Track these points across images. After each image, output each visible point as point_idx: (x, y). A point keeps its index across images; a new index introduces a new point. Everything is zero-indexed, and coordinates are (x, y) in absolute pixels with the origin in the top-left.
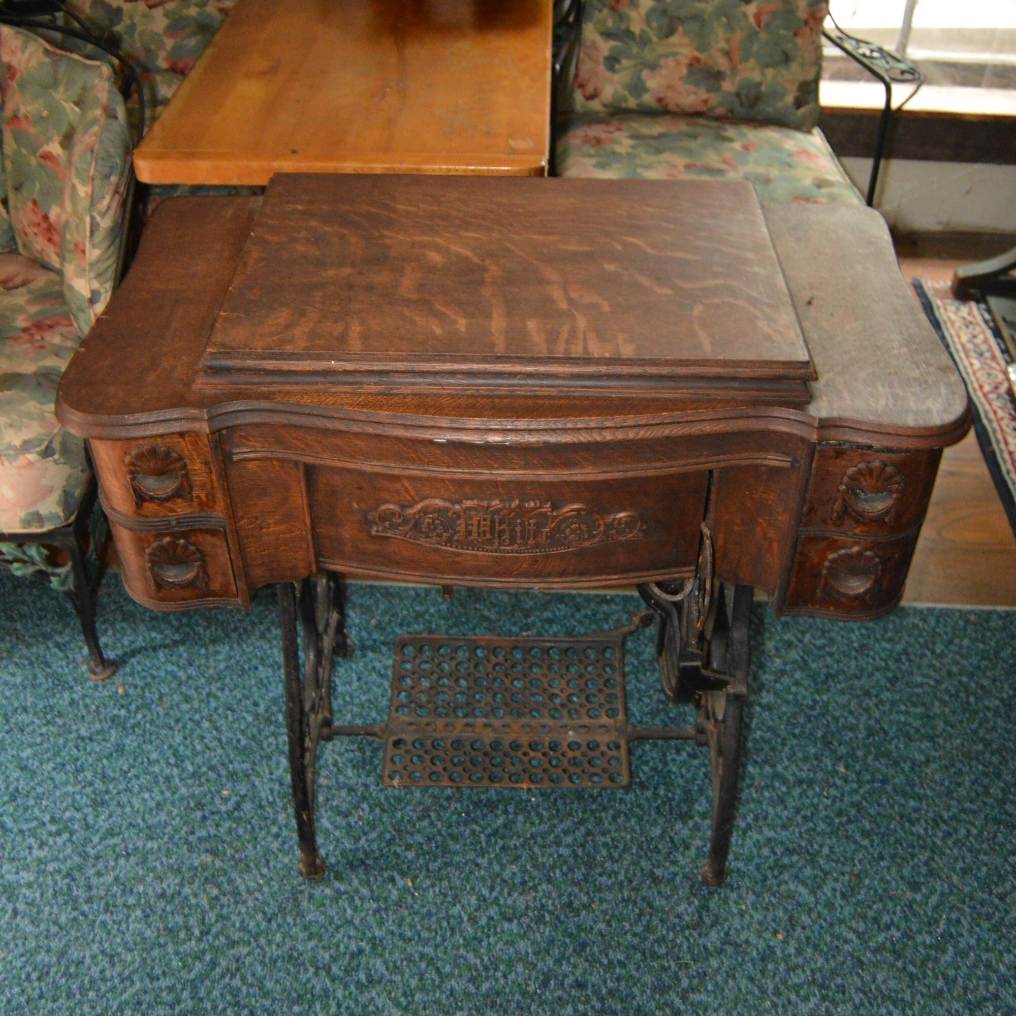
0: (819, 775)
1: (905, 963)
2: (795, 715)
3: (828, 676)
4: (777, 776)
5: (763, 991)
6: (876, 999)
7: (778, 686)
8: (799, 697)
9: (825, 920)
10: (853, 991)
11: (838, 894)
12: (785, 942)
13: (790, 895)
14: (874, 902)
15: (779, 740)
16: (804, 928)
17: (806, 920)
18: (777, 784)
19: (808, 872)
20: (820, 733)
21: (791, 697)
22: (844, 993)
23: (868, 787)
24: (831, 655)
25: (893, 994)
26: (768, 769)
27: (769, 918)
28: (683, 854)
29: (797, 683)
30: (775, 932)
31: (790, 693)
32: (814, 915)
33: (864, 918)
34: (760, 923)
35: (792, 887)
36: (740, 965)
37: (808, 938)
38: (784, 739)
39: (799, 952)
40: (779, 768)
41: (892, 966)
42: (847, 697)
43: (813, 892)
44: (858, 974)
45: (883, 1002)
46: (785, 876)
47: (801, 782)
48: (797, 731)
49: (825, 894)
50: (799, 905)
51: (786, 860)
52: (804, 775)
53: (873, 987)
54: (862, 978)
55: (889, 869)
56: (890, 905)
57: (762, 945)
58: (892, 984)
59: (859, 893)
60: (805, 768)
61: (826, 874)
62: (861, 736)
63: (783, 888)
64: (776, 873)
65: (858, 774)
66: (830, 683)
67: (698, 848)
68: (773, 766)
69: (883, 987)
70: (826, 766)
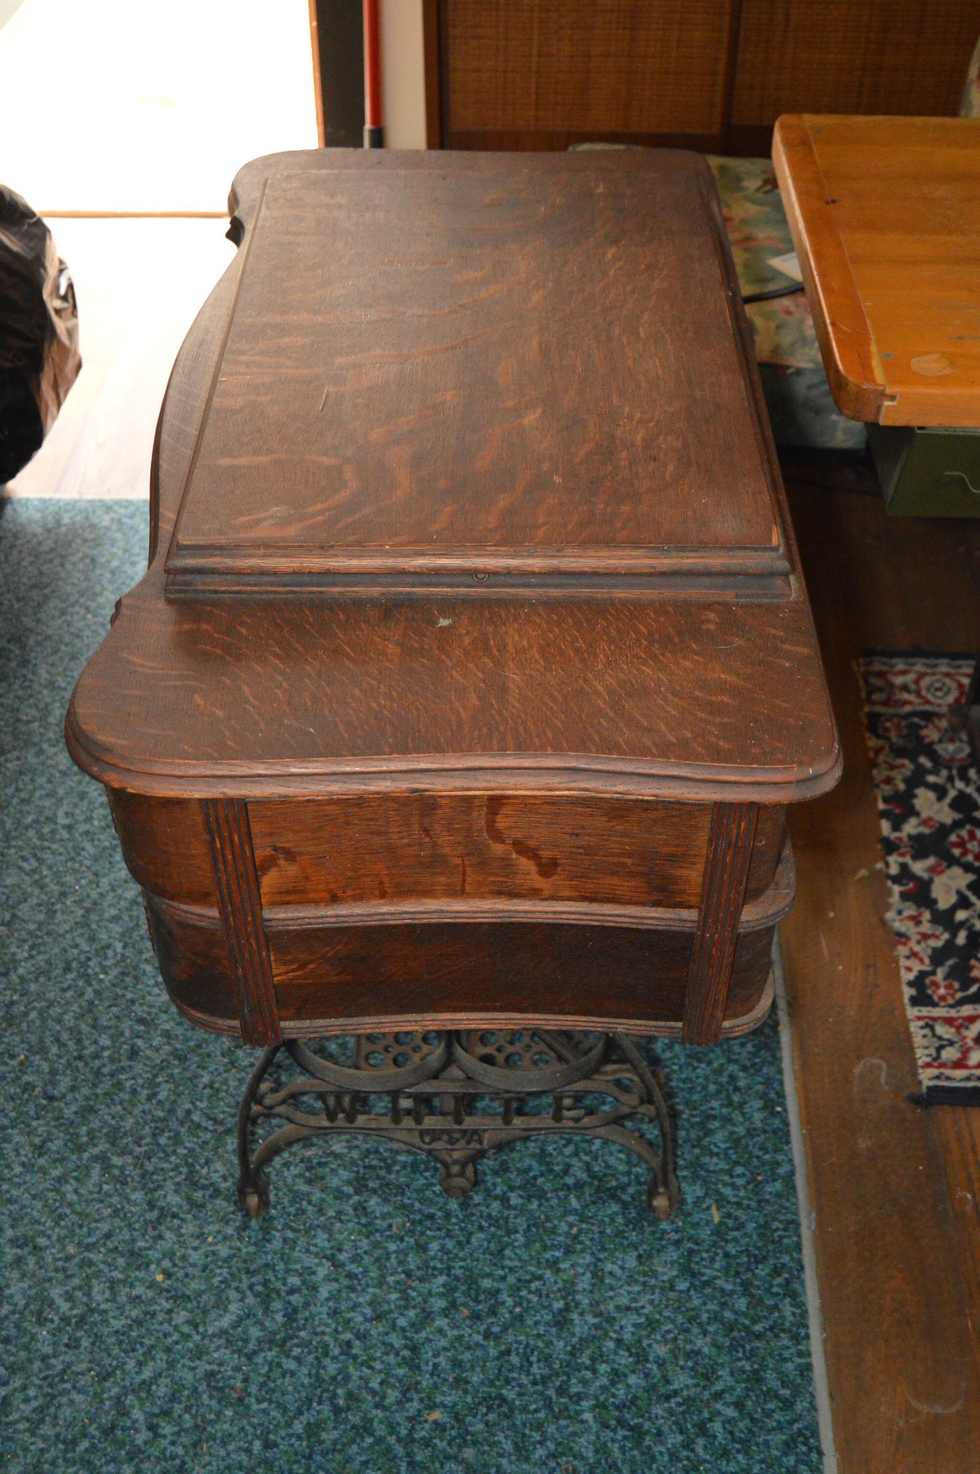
0: (426, 1382)
1: (93, 1437)
2: (547, 1359)
3: (638, 1433)
4: (427, 1316)
5: (89, 1248)
6: (50, 1386)
7: (611, 1345)
8: (588, 1374)
9: (177, 1343)
10: (67, 1358)
11: (215, 1367)
12: (152, 1285)
13: (222, 1304)
14: (194, 1417)
15: (495, 1329)
16: (170, 1312)
17: (181, 1317)
18: (412, 1313)
19: (255, 1332)
20: (510, 1394)
21: (585, 1360)
22: (67, 1346)
23: (399, 1450)
24: (688, 1445)
25: (52, 1410)
26: (440, 1304)
27: (189, 1269)
28: (301, 1175)
29: (617, 1376)
30: (168, 1275)
31: (593, 1360)
32: (186, 1329)
33: (173, 1398)
34: (185, 1259)
35: (233, 1307)
36: (129, 1226)
37: (153, 1315)
38: (497, 1338)
39: (135, 1300)
40: (442, 1322)
41: (92, 1421)
42: (590, 1455)
43: (223, 1332)
44: (90, 1370)
45: (45, 1396)
46: (250, 1300)
47: (414, 1349)
48: (515, 1360)
49: (218, 1349)
50: (205, 1312)
51: (277, 1305)
52: (427, 1354)
53: (68, 1386)
54: (82, 1374)
55: (248, 1451)
56: (185, 1440)
57: (154, 1255)
58: (67, 1412)
59: (211, 1397)
60: (441, 1360)
61: (250, 1357)
62: (504, 1462)
63: (233, 1294)
64: (259, 1288)
65: (427, 1443)
66: (621, 1433)
67: (308, 1194)
68: (445, 1313)
69: (64, 1400)
70: (444, 1394)
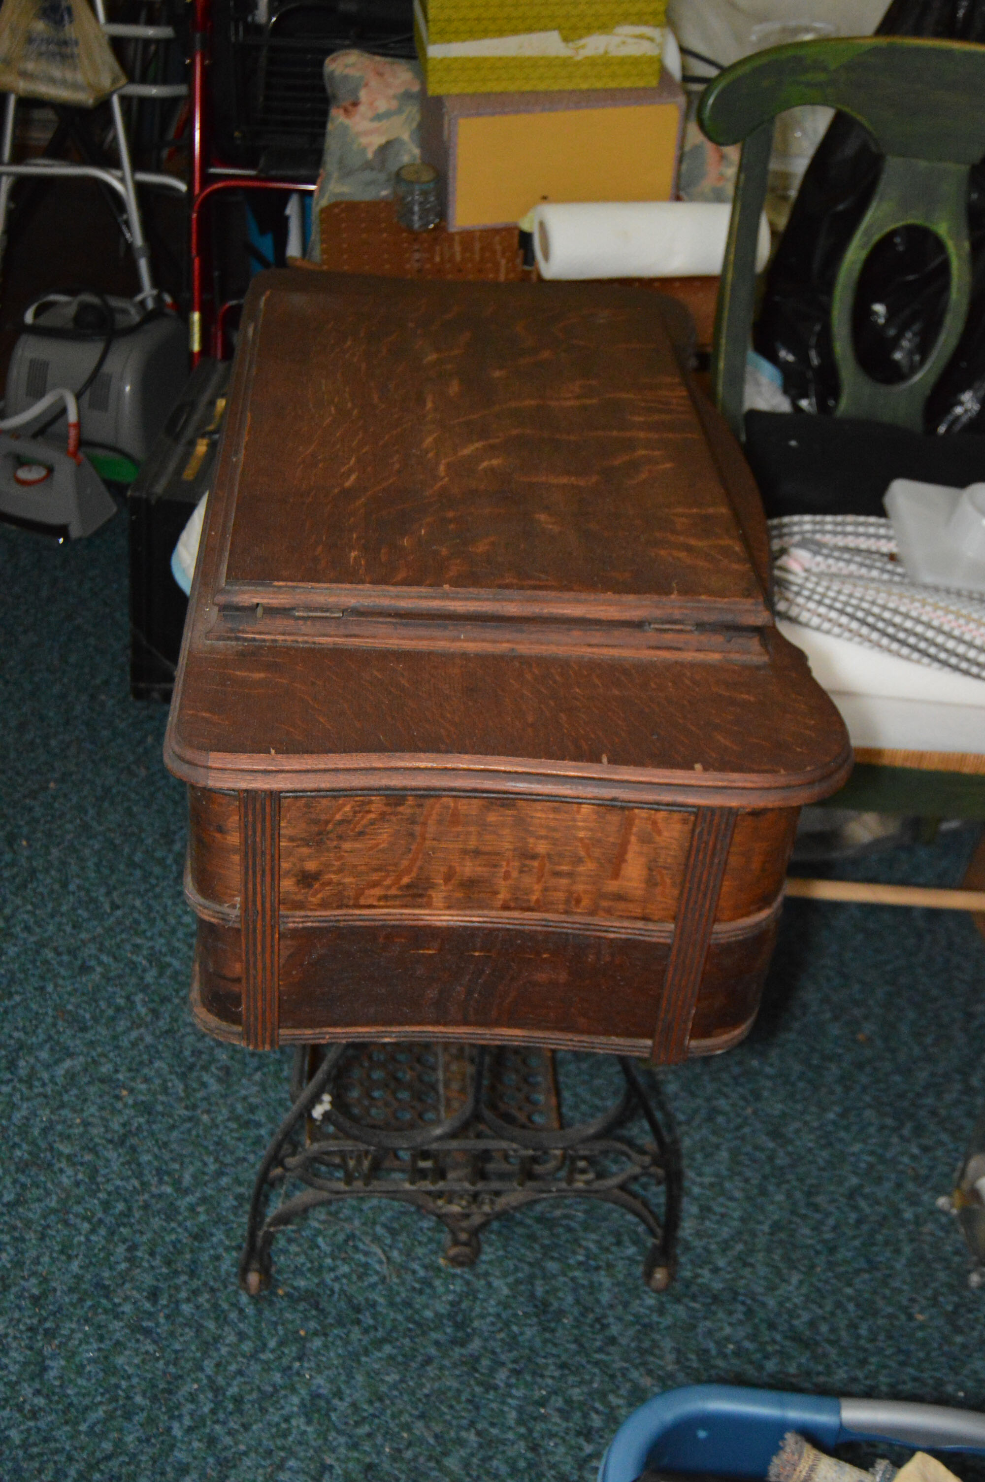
5: (190, 1119)
9: (110, 1051)
11: (79, 1035)
12: (131, 1090)
13: (71, 1076)
14: (98, 1006)
16: (116, 1071)
17: (107, 1068)
19: (44, 1055)
27: (99, 1101)
30: (118, 1098)
32: (102, 1060)
33: (113, 1019)
34: (101, 1108)
35: (62, 1072)
37: (130, 1070)
39: (146, 1080)
43: (71, 1055)
46: (45, 1076)
49: (77, 1046)
50: (85, 1070)
55: (58, 986)
56: (104, 994)
57: (131, 1112)
59: (83, 1017)
61: (50, 1038)
63: (60, 1080)
64: (36, 1083)
